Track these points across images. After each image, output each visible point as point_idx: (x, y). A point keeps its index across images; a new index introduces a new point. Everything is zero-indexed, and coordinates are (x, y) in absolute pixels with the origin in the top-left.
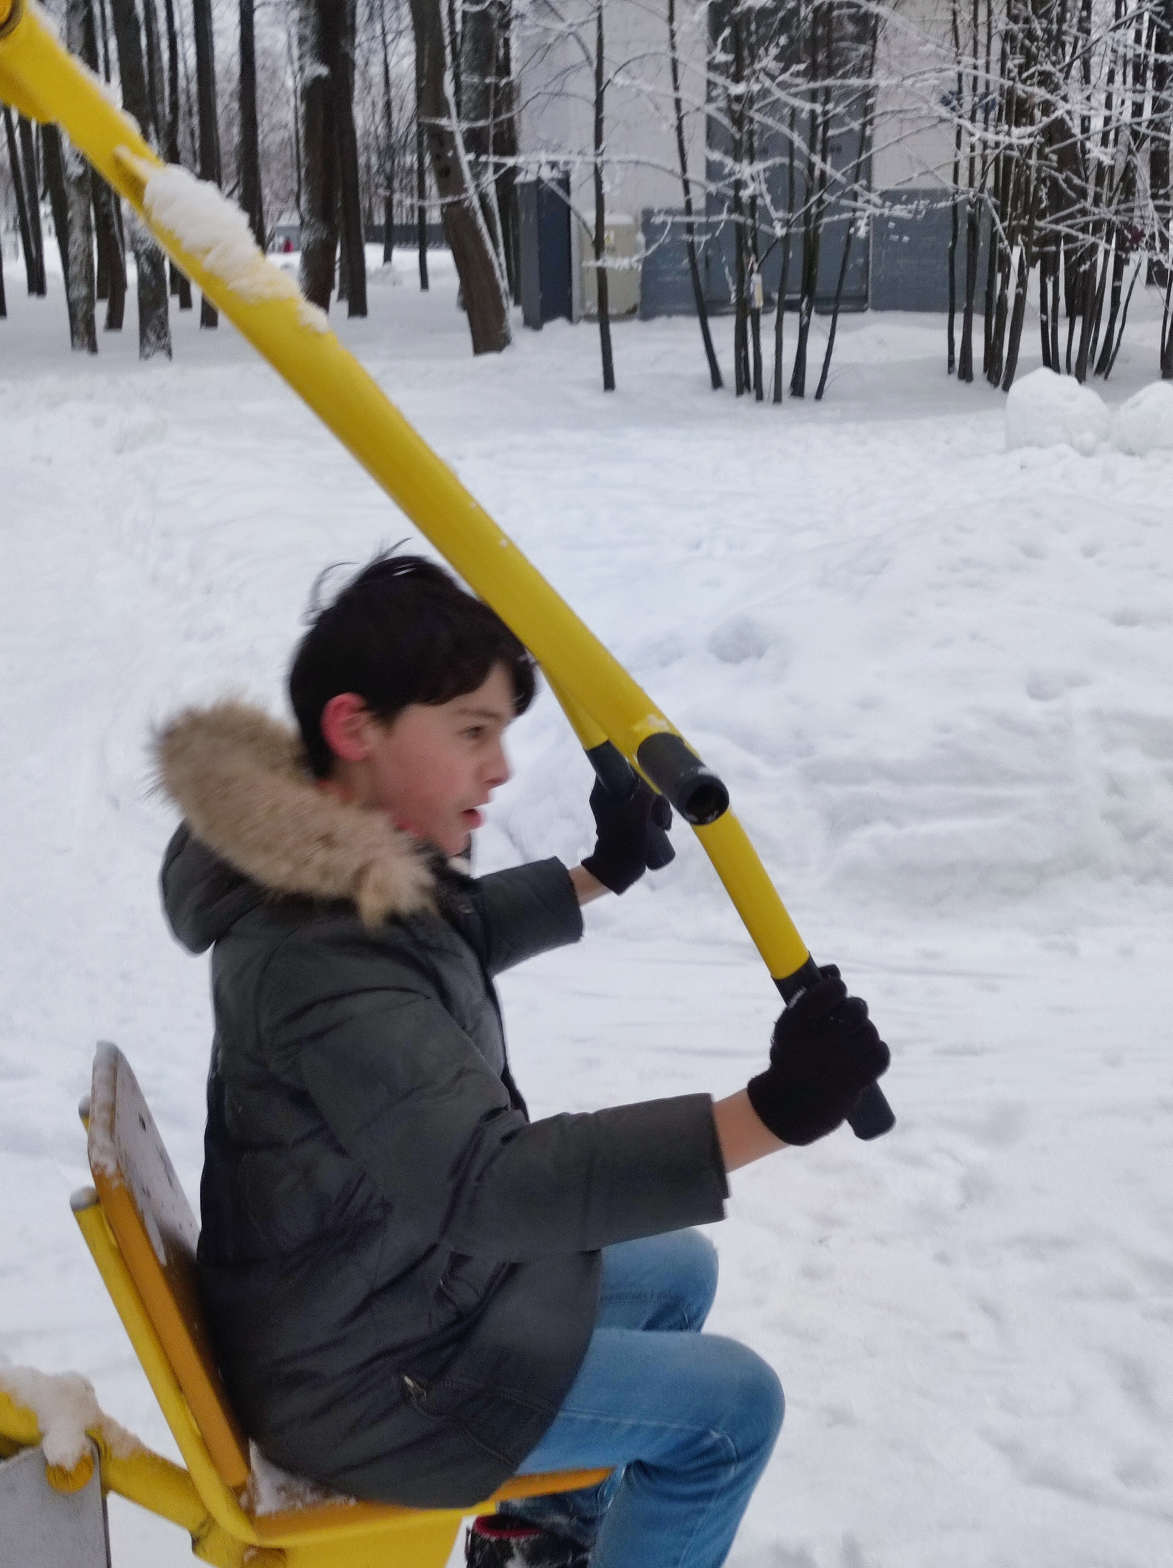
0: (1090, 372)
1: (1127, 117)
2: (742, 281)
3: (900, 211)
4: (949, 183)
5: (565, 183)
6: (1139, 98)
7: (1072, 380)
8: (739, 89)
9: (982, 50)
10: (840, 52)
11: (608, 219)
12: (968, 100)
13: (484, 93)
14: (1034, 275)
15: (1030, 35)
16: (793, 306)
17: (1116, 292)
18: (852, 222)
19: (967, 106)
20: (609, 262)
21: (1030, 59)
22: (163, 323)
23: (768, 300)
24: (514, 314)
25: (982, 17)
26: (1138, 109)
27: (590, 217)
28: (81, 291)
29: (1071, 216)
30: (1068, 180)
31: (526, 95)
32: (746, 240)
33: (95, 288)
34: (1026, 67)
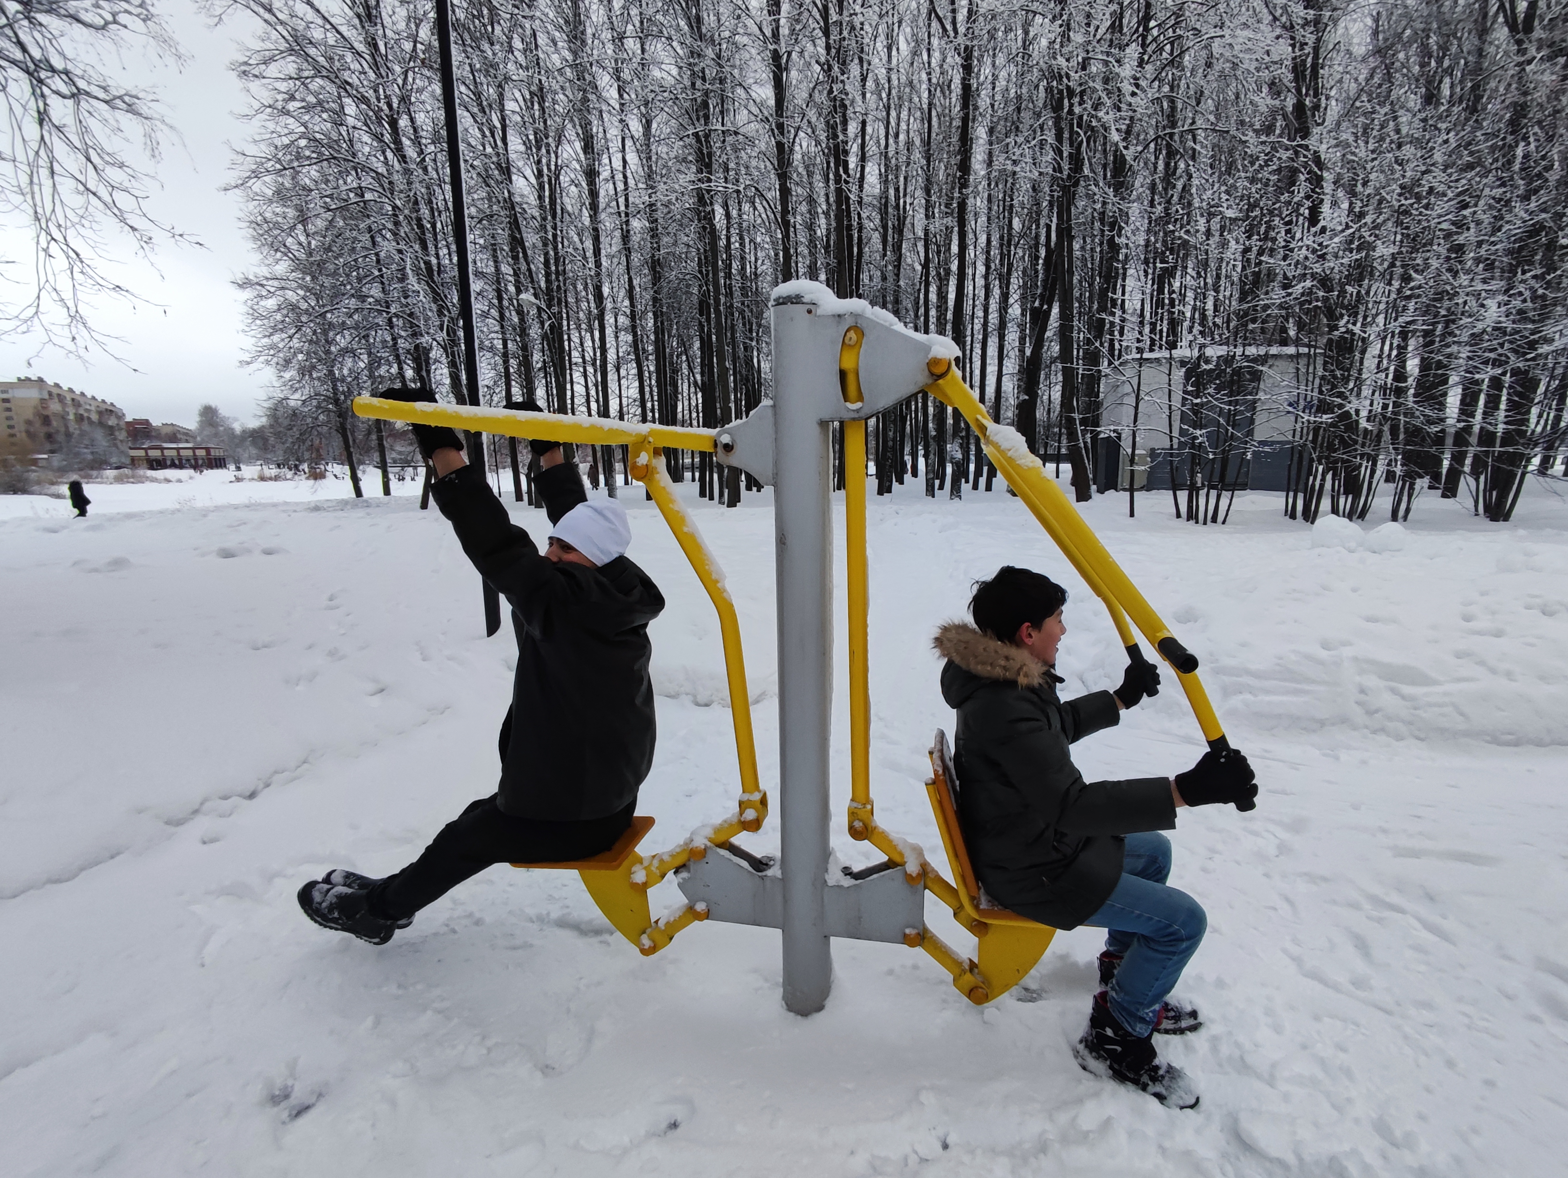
0: (1354, 518)
1: (1379, 410)
2: (1193, 476)
3: (1267, 449)
4: (1290, 438)
5: (1119, 438)
6: (1386, 402)
7: (1346, 520)
8: (1198, 401)
9: (1310, 384)
10: (1243, 386)
11: (1137, 452)
12: (1302, 403)
13: (1089, 404)
14: (1329, 477)
15: (1335, 377)
16: (1215, 487)
17: (1370, 483)
18: (1244, 453)
19: (1301, 407)
20: (1136, 468)
21: (1334, 387)
22: (960, 488)
23: (1203, 485)
24: (1094, 488)
25: (1311, 370)
26: (1385, 407)
27: (1129, 451)
28: (931, 476)
29: (1349, 452)
30: (1349, 437)
31: (1105, 405)
32: (1196, 460)
33: (935, 475)
34: (1332, 390)
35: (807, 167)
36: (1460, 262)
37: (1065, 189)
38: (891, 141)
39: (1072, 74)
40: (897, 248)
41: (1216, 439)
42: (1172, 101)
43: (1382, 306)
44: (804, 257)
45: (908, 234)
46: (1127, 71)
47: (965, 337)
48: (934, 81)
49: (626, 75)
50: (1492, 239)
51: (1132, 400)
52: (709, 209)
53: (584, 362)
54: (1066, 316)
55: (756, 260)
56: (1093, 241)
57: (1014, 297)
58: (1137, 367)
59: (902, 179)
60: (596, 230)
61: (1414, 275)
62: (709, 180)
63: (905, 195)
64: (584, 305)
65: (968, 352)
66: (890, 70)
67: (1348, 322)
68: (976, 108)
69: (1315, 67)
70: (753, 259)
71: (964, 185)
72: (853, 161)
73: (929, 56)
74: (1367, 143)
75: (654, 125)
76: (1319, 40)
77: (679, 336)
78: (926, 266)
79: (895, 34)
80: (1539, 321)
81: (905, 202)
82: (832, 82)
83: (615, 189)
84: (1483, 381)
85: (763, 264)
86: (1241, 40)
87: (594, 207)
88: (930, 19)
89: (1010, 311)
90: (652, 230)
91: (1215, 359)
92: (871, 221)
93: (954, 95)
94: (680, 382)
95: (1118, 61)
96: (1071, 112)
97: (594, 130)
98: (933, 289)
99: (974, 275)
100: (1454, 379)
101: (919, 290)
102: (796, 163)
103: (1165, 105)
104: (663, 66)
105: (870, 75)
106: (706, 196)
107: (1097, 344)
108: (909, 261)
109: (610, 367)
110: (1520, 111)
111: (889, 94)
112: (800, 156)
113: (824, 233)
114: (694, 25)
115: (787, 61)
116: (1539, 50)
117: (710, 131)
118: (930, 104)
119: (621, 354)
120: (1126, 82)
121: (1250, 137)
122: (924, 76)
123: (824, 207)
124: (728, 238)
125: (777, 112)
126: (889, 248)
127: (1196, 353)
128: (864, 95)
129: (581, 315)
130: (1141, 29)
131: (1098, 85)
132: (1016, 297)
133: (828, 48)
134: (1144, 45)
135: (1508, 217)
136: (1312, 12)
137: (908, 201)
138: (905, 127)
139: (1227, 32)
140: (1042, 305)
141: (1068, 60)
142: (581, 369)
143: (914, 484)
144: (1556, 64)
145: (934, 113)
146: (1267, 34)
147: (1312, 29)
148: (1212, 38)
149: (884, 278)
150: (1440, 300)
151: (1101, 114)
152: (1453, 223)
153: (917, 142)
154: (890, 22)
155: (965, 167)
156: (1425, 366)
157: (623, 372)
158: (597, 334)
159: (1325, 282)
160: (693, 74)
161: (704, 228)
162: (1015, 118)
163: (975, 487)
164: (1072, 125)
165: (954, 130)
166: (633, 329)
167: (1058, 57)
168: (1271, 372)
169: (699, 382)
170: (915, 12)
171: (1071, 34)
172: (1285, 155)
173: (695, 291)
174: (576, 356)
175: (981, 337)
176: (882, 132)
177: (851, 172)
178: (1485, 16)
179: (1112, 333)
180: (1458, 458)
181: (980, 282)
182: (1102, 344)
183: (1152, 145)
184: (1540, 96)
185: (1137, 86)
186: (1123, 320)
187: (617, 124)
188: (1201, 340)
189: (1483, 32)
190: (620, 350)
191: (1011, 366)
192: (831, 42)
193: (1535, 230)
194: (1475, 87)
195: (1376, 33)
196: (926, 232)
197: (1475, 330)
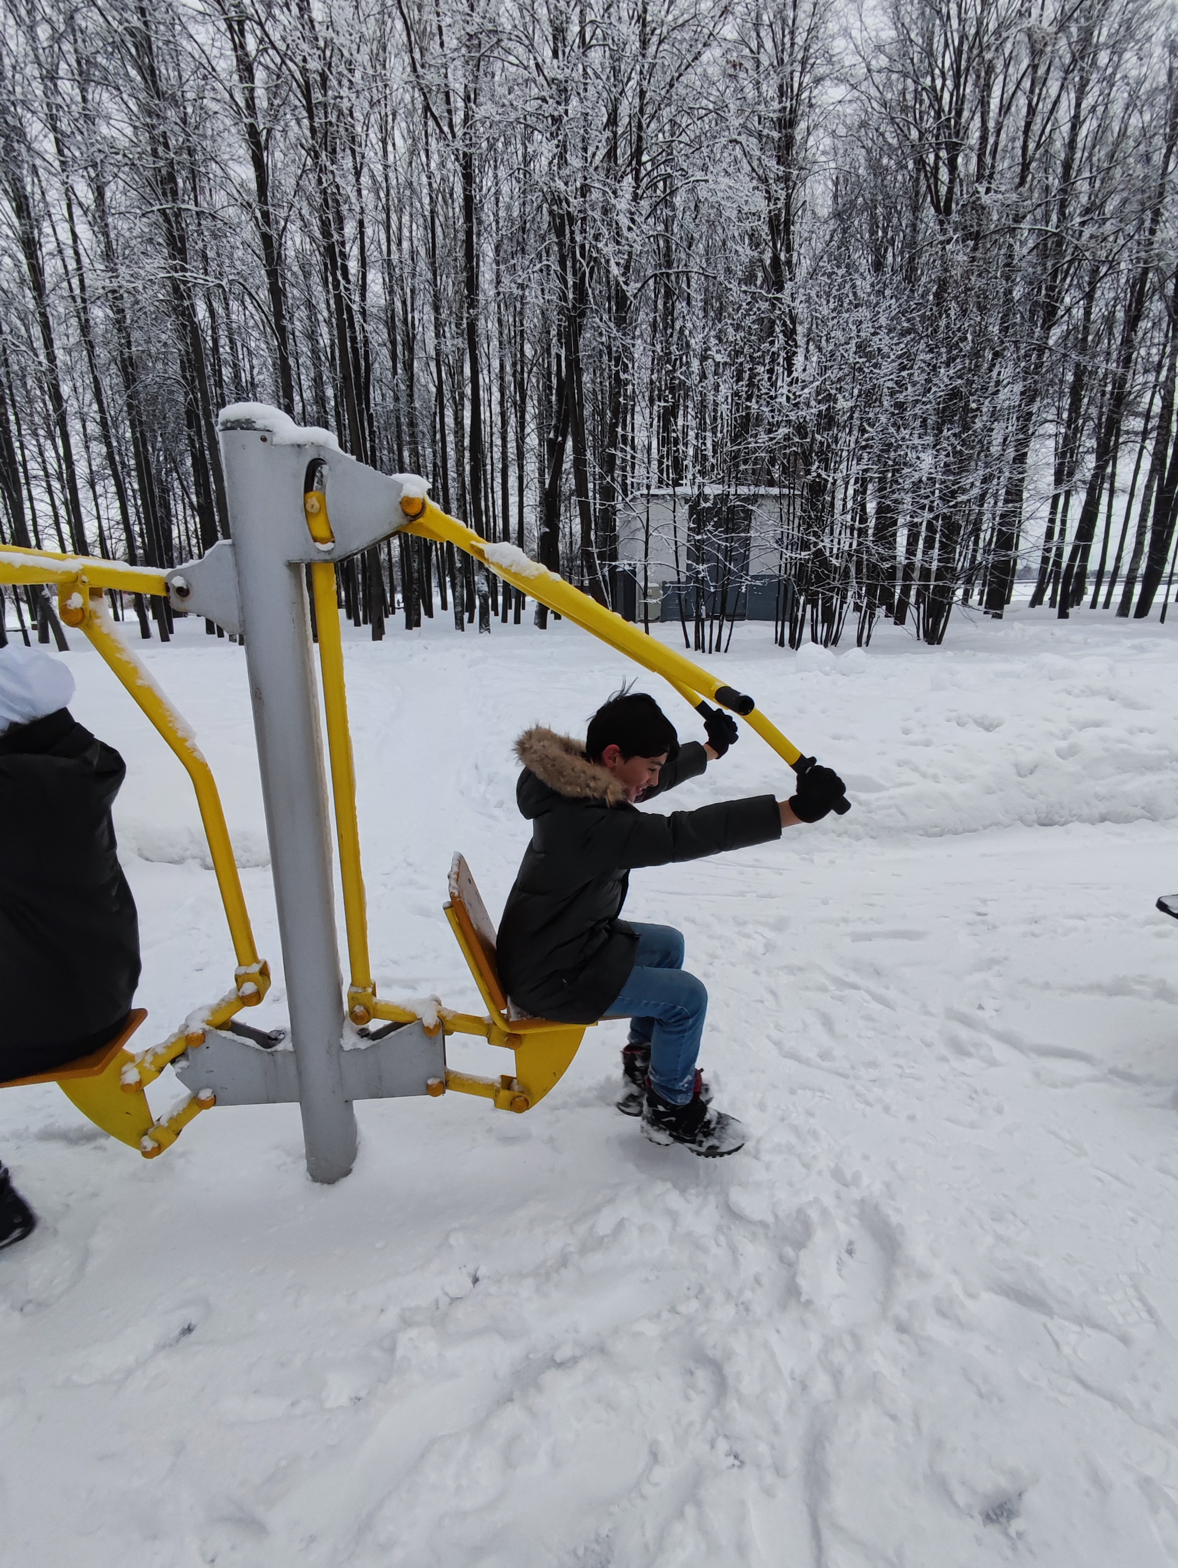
0: (829, 644)
1: (846, 548)
2: (698, 608)
3: (758, 583)
4: (777, 572)
5: (634, 572)
7: (822, 647)
8: (699, 537)
9: (791, 523)
10: (737, 524)
11: (649, 585)
13: (605, 538)
14: (809, 607)
15: (810, 517)
16: (717, 618)
17: (840, 613)
18: (740, 587)
19: (785, 544)
20: (649, 601)
21: (809, 526)
22: (488, 621)
23: (707, 615)
25: (791, 510)
26: (851, 545)
27: (642, 584)
28: (460, 609)
29: (824, 585)
30: (822, 572)
31: (621, 539)
32: (700, 593)
33: (464, 608)
34: (807, 529)
35: (302, 267)
36: (902, 418)
37: (570, 319)
38: (394, 247)
39: (571, 200)
40: (409, 367)
41: (718, 573)
42: (667, 242)
43: (845, 454)
44: (307, 368)
45: (419, 353)
46: (623, 204)
47: (485, 465)
48: (435, 186)
49: (64, 125)
50: (924, 399)
51: (641, 535)
52: (186, 303)
53: (47, 475)
54: (579, 450)
55: (252, 367)
56: (601, 374)
57: (531, 426)
58: (645, 502)
59: (408, 291)
60: (44, 315)
61: (868, 428)
62: (184, 270)
63: (413, 310)
64: (39, 406)
65: (489, 481)
66: (386, 167)
67: (818, 468)
68: (480, 222)
69: (788, 223)
70: (248, 366)
71: (473, 304)
72: (353, 266)
73: (427, 156)
74: (828, 302)
75: (108, 194)
76: (789, 197)
77: (166, 450)
78: (440, 389)
79: (389, 128)
80: (958, 474)
81: (413, 317)
82: (321, 171)
83: (65, 267)
84: (921, 524)
85: (259, 373)
86: (723, 187)
87: (39, 288)
88: (426, 117)
89: (527, 440)
90: (118, 321)
91: (712, 497)
92: (377, 335)
93: (456, 205)
94: (172, 502)
95: (615, 192)
96: (573, 240)
97: (29, 188)
98: (449, 413)
99: (490, 401)
100: (901, 521)
101: (435, 413)
102: (289, 260)
103: (661, 243)
104: (112, 122)
105: (365, 170)
106: (182, 287)
107: (609, 479)
108: (423, 381)
109: (80, 483)
110: (943, 285)
111: (388, 194)
112: (293, 253)
113: (327, 342)
114: (148, 77)
115: (267, 140)
116: (955, 231)
117: (179, 209)
118: (432, 212)
119: (94, 468)
120: (621, 216)
121: (734, 285)
122: (424, 180)
123: (326, 314)
124: (215, 341)
125: (260, 198)
126: (399, 366)
127: (696, 492)
128: (359, 191)
129: (37, 419)
130: (634, 163)
131: (597, 215)
132: (533, 426)
133: (313, 130)
134: (637, 179)
135: (935, 380)
136: (782, 168)
137: (417, 316)
138: (408, 234)
139: (710, 177)
140: (556, 437)
141: (566, 184)
142: (44, 484)
143: (444, 617)
144: (967, 246)
145: (437, 223)
146: (745, 184)
147: (783, 185)
148: (697, 181)
149: (397, 399)
150: (888, 451)
151: (600, 245)
152: (897, 383)
153: (423, 252)
154: (383, 114)
155: (472, 283)
156: (881, 510)
157: (99, 489)
158: (59, 442)
159: (801, 429)
160: (152, 138)
161: (184, 326)
162: (521, 239)
163: (504, 620)
164: (574, 254)
165: (459, 243)
166: (106, 439)
167: (556, 179)
168: (759, 511)
169: (195, 503)
170: (410, 106)
171: (568, 156)
172: (765, 306)
173: (181, 399)
174: (34, 467)
175: (500, 466)
176: (383, 236)
177: (352, 278)
178: (917, 193)
179: (624, 469)
180: (906, 591)
181: (496, 408)
182: (613, 479)
183: (651, 282)
184: (956, 272)
185: (633, 221)
186: (633, 457)
187: (58, 185)
188: (699, 479)
189: (916, 208)
190: (93, 463)
191: (532, 497)
192: (316, 124)
193: (955, 394)
194: (912, 259)
195: (835, 197)
196: (438, 352)
197: (913, 479)
